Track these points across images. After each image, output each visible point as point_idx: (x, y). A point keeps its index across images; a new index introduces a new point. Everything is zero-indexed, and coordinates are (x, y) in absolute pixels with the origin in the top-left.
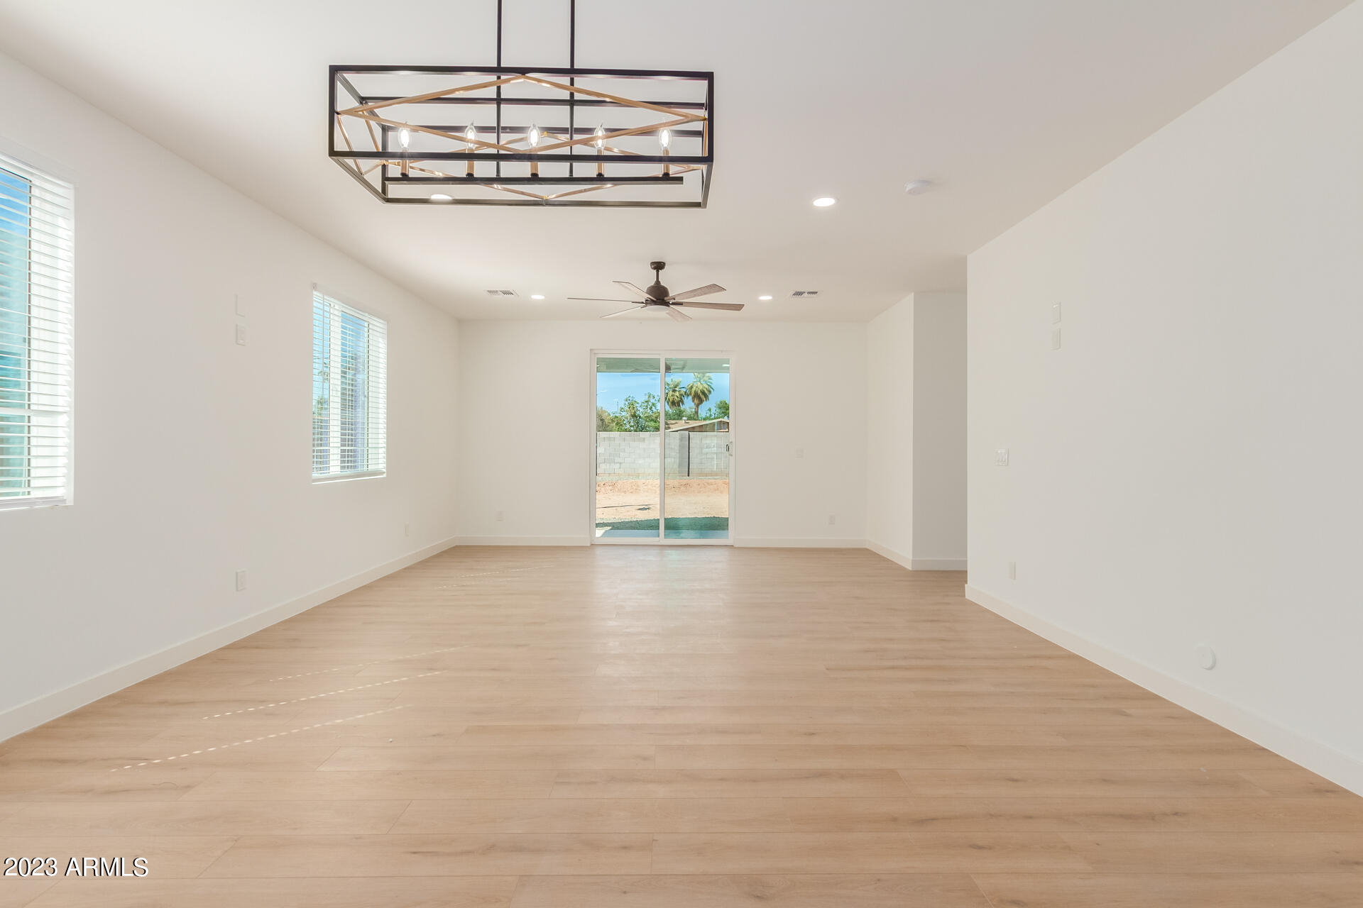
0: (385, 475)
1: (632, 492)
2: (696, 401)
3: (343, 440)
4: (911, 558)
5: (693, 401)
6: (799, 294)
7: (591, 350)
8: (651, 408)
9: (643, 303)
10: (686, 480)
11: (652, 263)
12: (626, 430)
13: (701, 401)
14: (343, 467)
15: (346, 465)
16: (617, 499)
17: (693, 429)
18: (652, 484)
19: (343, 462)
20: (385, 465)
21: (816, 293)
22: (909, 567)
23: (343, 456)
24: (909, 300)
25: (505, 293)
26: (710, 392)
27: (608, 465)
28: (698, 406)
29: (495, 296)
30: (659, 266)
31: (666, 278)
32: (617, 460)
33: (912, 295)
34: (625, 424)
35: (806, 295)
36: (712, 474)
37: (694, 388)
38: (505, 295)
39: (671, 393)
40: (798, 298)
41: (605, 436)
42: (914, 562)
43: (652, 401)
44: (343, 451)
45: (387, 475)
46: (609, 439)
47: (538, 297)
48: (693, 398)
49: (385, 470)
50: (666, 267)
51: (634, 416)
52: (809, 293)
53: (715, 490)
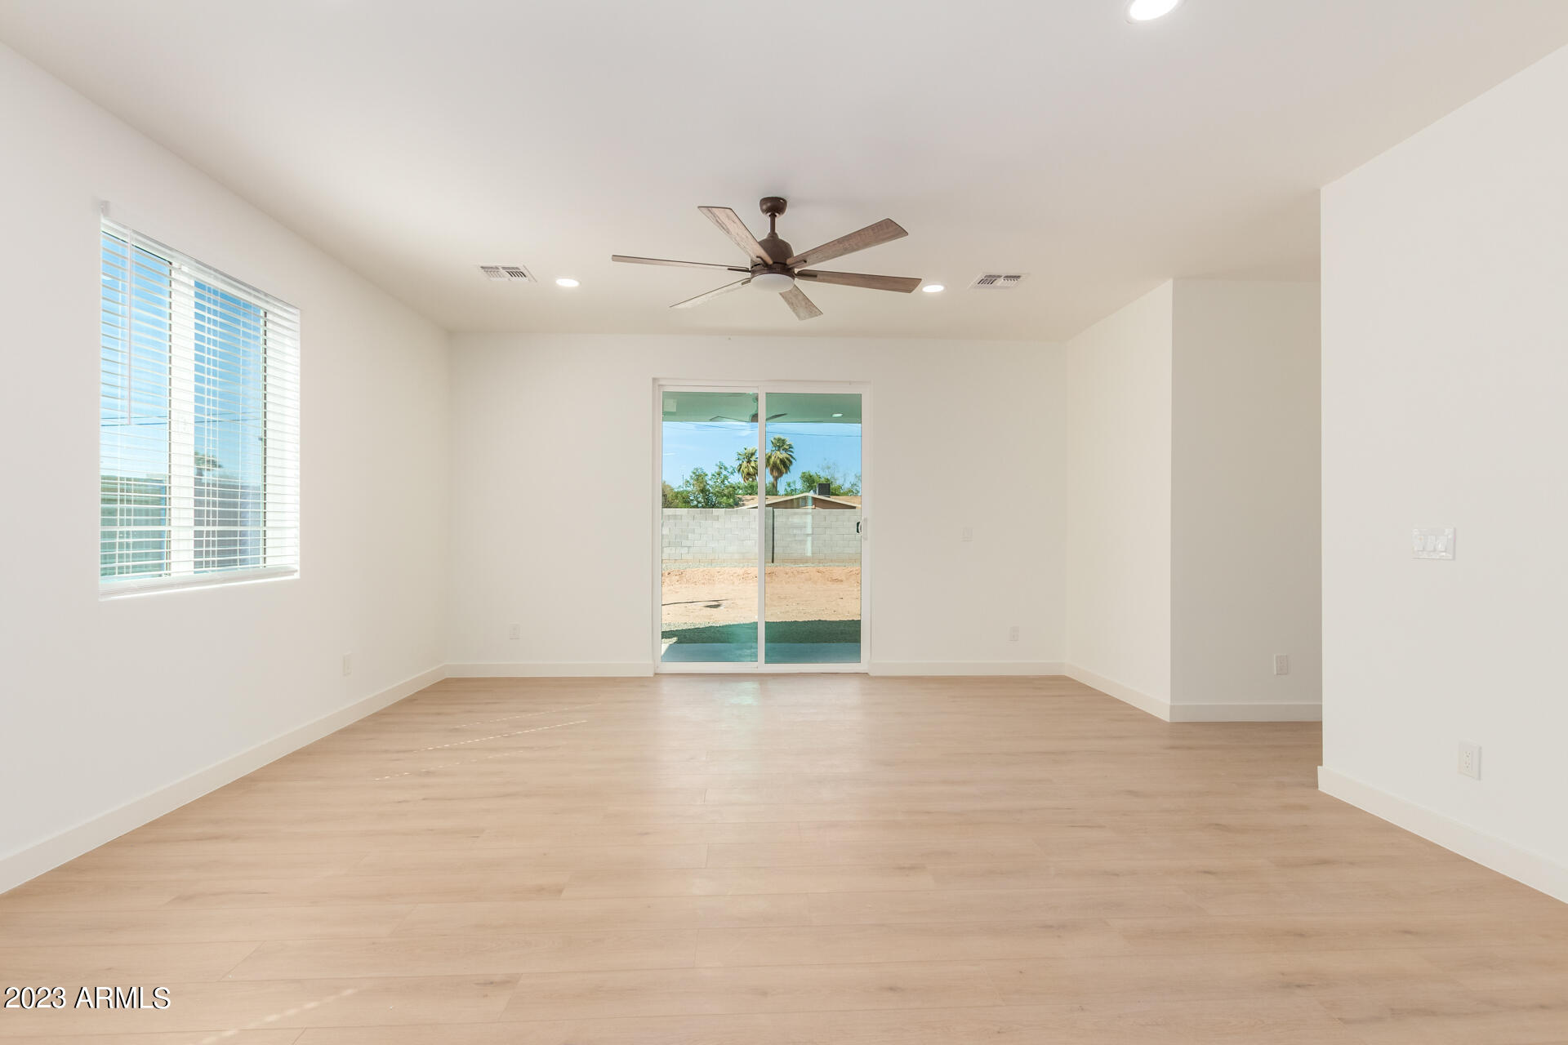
0: (297, 576)
1: (704, 584)
2: (776, 474)
3: (198, 513)
4: (1169, 702)
5: (771, 474)
6: (989, 280)
7: (654, 380)
8: (723, 482)
9: (747, 271)
10: (771, 567)
11: (764, 201)
12: (694, 507)
13: (781, 474)
14: (198, 564)
15: (204, 559)
16: (684, 592)
17: (775, 505)
18: (728, 573)
19: (198, 554)
20: (298, 558)
21: (1019, 277)
22: (1165, 716)
23: (198, 544)
24: (1162, 294)
25: (515, 272)
26: (791, 462)
27: (674, 549)
28: (776, 479)
29: (494, 279)
30: (775, 206)
31: (788, 228)
32: (685, 543)
33: (1170, 283)
34: (692, 500)
35: (1000, 282)
36: (803, 560)
37: (773, 458)
38: (514, 279)
39: (745, 464)
40: (986, 290)
41: (670, 514)
42: (1172, 708)
43: (724, 473)
44: (198, 534)
45: (301, 575)
46: (675, 517)
47: (568, 283)
48: (772, 471)
49: (297, 567)
50: (788, 210)
51: (703, 491)
52: (1008, 277)
53: (807, 580)
